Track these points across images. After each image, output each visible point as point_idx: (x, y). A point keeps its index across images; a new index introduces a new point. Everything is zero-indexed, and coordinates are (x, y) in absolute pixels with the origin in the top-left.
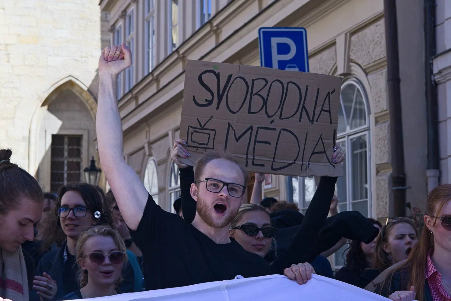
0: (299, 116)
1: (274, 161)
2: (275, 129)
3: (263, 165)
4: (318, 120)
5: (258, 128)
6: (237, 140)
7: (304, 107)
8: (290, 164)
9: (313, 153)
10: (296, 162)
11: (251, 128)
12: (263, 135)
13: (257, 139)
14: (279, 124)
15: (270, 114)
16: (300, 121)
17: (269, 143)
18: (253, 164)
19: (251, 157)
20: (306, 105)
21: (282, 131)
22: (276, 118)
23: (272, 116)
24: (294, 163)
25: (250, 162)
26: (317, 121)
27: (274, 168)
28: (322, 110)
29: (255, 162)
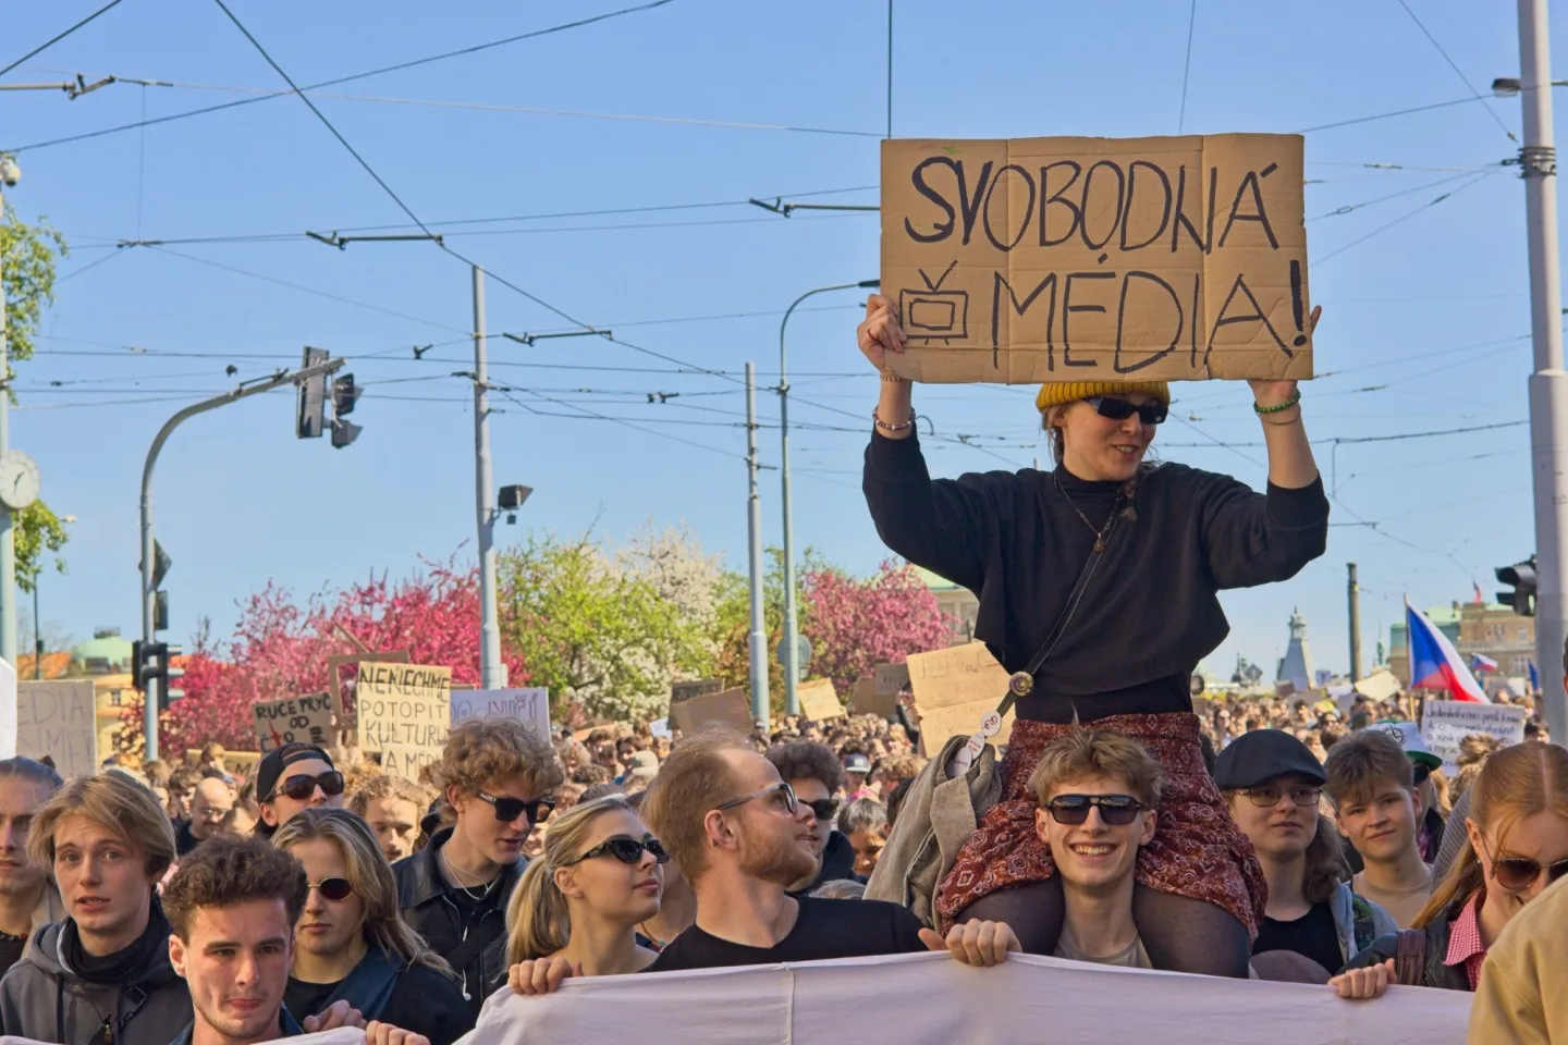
0: (1171, 238)
1: (1119, 350)
2: (1112, 275)
3: (1093, 363)
4: (1226, 242)
5: (1069, 277)
6: (1021, 310)
7: (1180, 216)
8: (1163, 354)
9: (1220, 322)
10: (1178, 347)
11: (1052, 278)
12: (1082, 292)
13: (1071, 303)
14: (1119, 262)
15: (1095, 242)
16: (1174, 249)
17: (1101, 309)
18: (1068, 362)
19: (1059, 346)
20: (1184, 211)
21: (1130, 278)
22: (1112, 248)
23: (1100, 246)
24: (1172, 349)
25: (1059, 358)
26: (1221, 244)
27: (1121, 366)
28: (1233, 216)
29: (1072, 358)
